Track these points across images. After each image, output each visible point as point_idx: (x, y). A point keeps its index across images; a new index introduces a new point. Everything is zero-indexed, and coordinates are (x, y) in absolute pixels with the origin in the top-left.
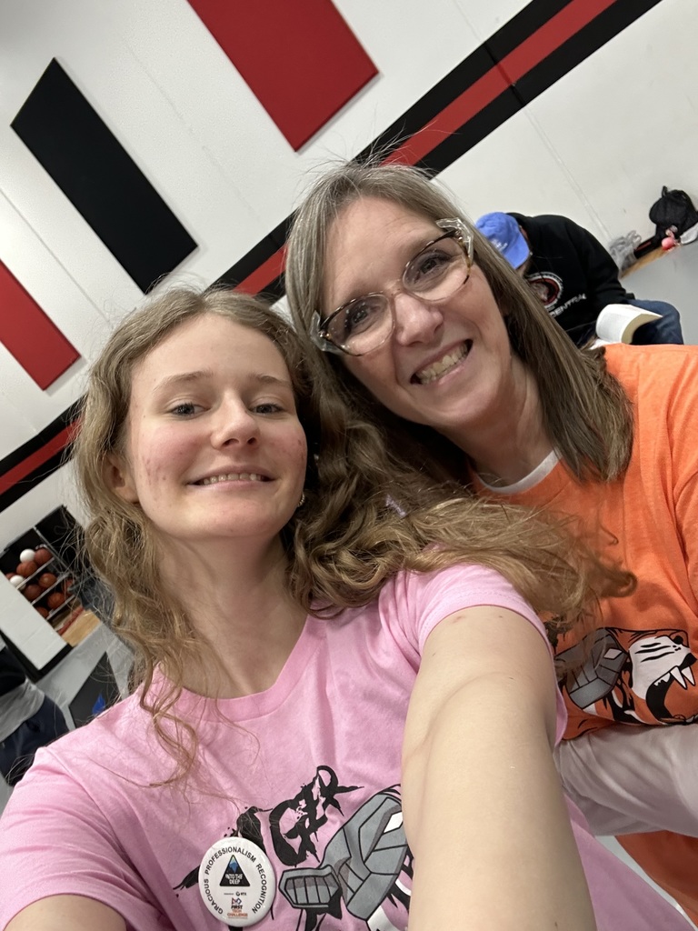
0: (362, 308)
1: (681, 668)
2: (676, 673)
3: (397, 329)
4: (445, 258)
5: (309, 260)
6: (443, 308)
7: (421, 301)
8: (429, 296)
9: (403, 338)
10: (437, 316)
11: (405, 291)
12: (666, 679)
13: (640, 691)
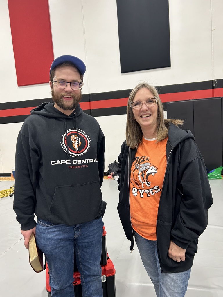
0: (138, 103)
1: (154, 173)
2: (153, 173)
3: (142, 108)
4: (153, 102)
5: (134, 93)
6: (149, 108)
7: (146, 106)
8: (148, 106)
9: (142, 110)
10: (148, 109)
11: (145, 103)
12: (151, 173)
13: (147, 173)
